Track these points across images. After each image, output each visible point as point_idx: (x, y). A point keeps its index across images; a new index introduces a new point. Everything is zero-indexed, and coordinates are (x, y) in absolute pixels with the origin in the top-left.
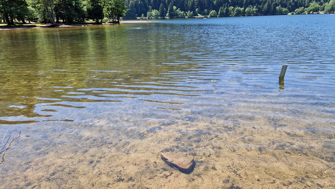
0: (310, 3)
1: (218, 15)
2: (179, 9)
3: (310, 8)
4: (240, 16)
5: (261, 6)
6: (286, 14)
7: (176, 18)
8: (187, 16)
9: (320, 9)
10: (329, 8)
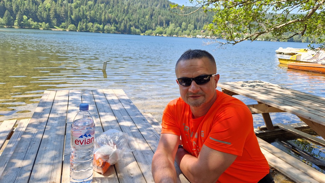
0: (156, 27)
1: (77, 29)
2: (31, 19)
3: (157, 31)
4: (100, 33)
5: (118, 26)
6: (139, 34)
7: (28, 28)
8: (42, 27)
9: (164, 33)
10: (170, 32)
